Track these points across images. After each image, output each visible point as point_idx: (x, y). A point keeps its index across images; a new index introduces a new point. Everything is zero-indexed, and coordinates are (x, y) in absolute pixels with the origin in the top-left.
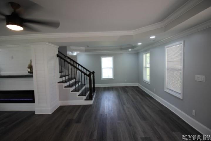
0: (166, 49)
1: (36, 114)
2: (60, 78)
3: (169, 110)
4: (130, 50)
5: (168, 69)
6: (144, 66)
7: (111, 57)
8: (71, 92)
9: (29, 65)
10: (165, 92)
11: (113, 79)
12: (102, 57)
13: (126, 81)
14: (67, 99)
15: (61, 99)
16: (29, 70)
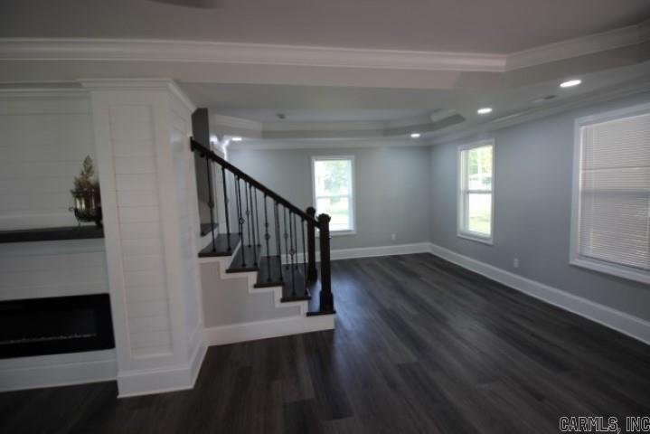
0: (583, 128)
1: (121, 395)
2: (203, 234)
3: (590, 321)
4: (415, 135)
5: (586, 194)
6: (462, 187)
7: (348, 159)
8: (251, 290)
9: (75, 183)
10: (572, 266)
11: (354, 233)
12: (317, 160)
13: (394, 237)
14: (237, 317)
15: (209, 321)
16: (81, 206)
